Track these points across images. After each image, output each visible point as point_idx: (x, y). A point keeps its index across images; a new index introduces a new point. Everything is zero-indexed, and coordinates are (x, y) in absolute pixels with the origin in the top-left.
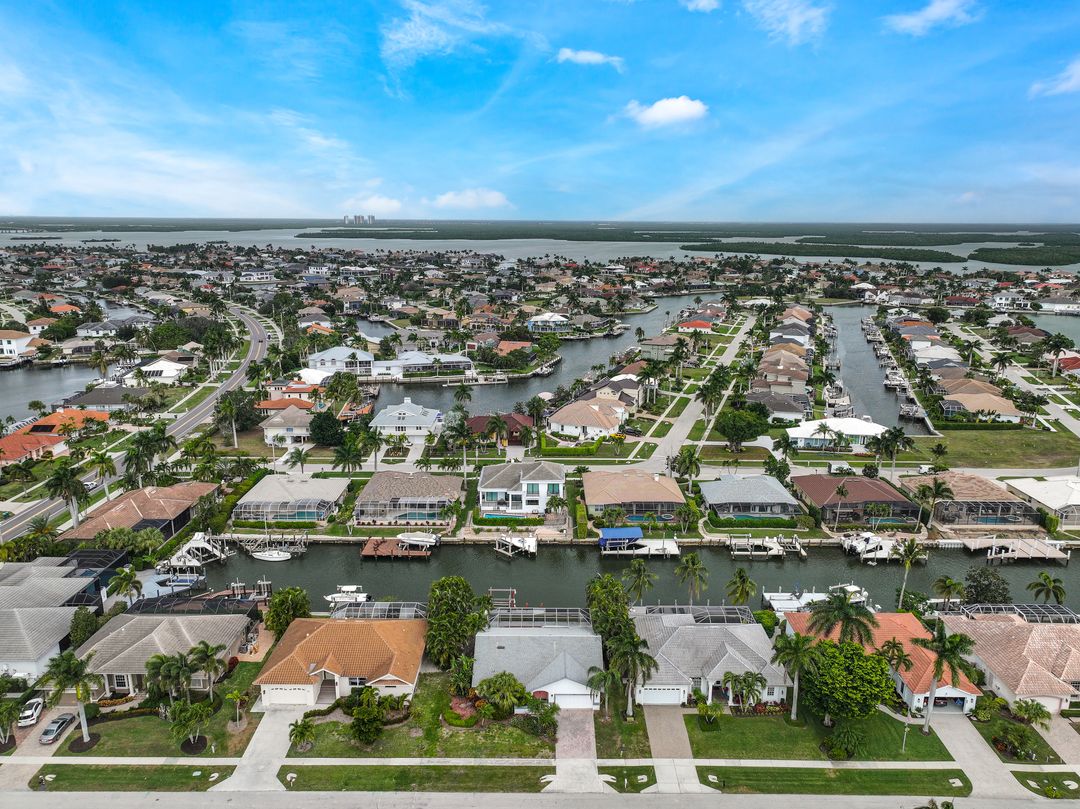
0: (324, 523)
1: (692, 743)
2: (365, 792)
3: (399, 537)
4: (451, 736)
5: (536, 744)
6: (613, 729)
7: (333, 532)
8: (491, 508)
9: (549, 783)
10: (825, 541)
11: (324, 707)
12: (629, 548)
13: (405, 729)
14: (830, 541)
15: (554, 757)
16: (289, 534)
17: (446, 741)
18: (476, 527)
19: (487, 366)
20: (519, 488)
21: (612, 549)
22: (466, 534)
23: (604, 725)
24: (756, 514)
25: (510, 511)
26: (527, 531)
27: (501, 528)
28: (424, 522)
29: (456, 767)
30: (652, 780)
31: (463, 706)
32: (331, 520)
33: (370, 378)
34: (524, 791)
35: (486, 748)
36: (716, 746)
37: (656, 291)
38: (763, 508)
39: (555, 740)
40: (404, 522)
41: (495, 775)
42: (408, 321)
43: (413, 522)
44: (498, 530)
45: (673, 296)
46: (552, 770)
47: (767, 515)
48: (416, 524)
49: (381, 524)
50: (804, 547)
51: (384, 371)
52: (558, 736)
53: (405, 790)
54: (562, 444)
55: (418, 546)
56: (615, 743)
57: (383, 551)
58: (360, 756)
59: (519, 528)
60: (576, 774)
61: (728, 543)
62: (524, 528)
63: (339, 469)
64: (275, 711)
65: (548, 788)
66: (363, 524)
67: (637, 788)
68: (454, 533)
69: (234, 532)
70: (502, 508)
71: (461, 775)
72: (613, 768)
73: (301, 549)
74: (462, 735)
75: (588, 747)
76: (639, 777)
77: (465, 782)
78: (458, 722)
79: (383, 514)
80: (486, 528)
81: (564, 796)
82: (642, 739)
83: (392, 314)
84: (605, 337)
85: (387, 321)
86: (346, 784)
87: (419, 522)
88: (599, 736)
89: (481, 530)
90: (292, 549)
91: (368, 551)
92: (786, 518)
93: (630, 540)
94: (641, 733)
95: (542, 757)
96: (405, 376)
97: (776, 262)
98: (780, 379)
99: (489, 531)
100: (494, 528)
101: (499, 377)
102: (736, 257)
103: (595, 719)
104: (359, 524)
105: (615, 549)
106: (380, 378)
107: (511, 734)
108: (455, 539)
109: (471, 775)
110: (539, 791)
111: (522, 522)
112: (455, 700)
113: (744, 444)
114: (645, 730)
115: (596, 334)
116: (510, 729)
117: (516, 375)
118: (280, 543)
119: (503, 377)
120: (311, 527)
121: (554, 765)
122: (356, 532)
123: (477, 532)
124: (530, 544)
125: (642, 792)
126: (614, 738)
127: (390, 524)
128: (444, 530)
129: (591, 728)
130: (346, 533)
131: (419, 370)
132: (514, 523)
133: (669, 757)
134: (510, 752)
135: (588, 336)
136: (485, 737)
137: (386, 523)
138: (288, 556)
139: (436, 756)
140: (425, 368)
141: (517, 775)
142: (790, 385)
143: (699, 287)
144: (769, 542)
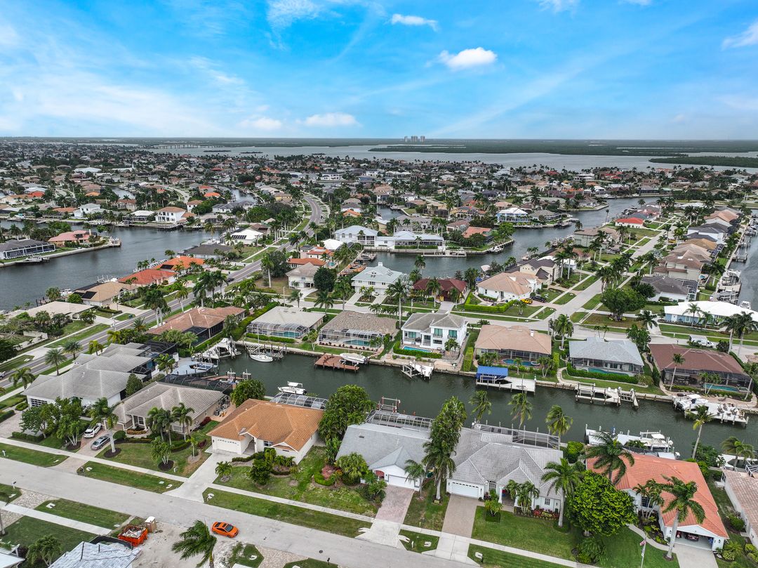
0: (300, 341)
1: (474, 527)
2: (247, 514)
3: (341, 355)
4: (314, 490)
5: (366, 505)
6: (422, 506)
7: (303, 347)
8: (410, 343)
9: (363, 533)
10: (659, 397)
11: (245, 456)
12: (497, 382)
13: (288, 480)
14: (663, 397)
15: (374, 517)
16: (277, 345)
17: (310, 492)
18: (395, 354)
19: (455, 243)
20: (429, 331)
21: (484, 381)
22: (388, 359)
23: (417, 502)
24: (608, 369)
25: (422, 346)
26: (428, 361)
27: (411, 357)
28: (362, 347)
29: (309, 510)
30: (434, 547)
31: (330, 471)
32: (305, 339)
33: (373, 248)
34: (344, 535)
35: (332, 501)
36: (489, 533)
37: (611, 194)
38: (614, 365)
39: (380, 506)
40: (348, 346)
41: (331, 521)
42: (414, 210)
43: (354, 346)
44: (409, 359)
45: (625, 198)
46: (369, 525)
47: (617, 371)
48: (356, 348)
49: (334, 346)
50: (637, 399)
51: (383, 243)
52: (383, 503)
53: (271, 518)
54: (483, 303)
55: (351, 362)
56: (420, 515)
57: (329, 364)
58: (254, 491)
59: (424, 358)
60: (384, 531)
61: (576, 388)
62: (427, 359)
63: (318, 306)
64: (218, 454)
65: (361, 536)
66: (323, 344)
67: (420, 549)
68: (379, 357)
69: (246, 340)
70: (417, 344)
71: (310, 516)
72: (411, 532)
73: (280, 356)
74: (321, 490)
75: (400, 515)
76: (426, 543)
77: (310, 521)
78: (321, 481)
79: (336, 339)
80: (401, 356)
81: (368, 544)
82: (440, 517)
83: (406, 204)
84: (555, 227)
85: (402, 209)
86: (239, 507)
87: (359, 347)
88: (410, 509)
89: (398, 357)
90: (275, 355)
91: (320, 362)
92: (631, 375)
93: (498, 377)
94: (441, 513)
95: (366, 515)
96: (396, 248)
97: (728, 173)
98: (678, 267)
99: (403, 358)
100: (406, 356)
101: (460, 252)
102: (692, 168)
103: (414, 497)
104: (320, 343)
105: (486, 382)
106: (379, 248)
107: (352, 496)
108: (379, 361)
109: (316, 517)
110: (354, 537)
111: (426, 355)
112: (326, 467)
113: (624, 315)
114: (444, 512)
115: (548, 225)
116: (353, 492)
117: (474, 252)
118: (269, 350)
119: (463, 252)
120: (291, 342)
121: (372, 522)
122: (317, 349)
123: (395, 358)
124: (427, 371)
125: (424, 553)
126: (420, 512)
127: (340, 346)
128: (373, 354)
129: (407, 503)
130: (311, 349)
131: (406, 244)
132: (421, 355)
133: (454, 534)
134: (346, 508)
135: (541, 226)
136: (335, 495)
137: (337, 345)
138: (270, 359)
139: (299, 501)
140: (410, 243)
141: (345, 523)
142: (685, 272)
143: (649, 191)
144: (609, 391)
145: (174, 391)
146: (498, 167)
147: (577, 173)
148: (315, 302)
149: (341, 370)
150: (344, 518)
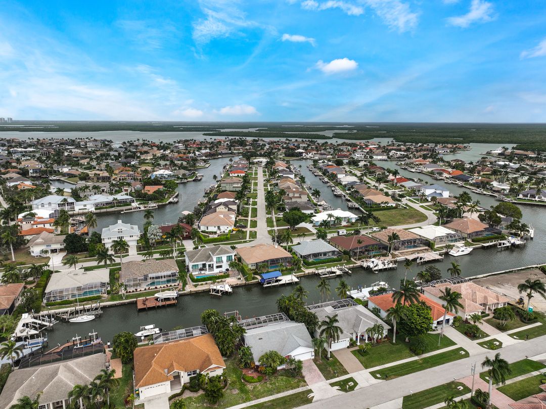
0: (106, 295)
1: (362, 363)
3: (156, 295)
4: (254, 388)
5: (296, 381)
6: (325, 365)
7: (113, 299)
8: (197, 273)
9: (313, 397)
10: (355, 265)
11: (178, 391)
12: (275, 282)
13: (228, 391)
14: (357, 265)
15: (307, 385)
17: (253, 391)
18: (194, 284)
19: (141, 200)
20: (212, 260)
21: (268, 284)
22: (190, 288)
23: (320, 365)
24: (322, 257)
25: (208, 273)
26: (221, 281)
27: (208, 282)
28: (165, 285)
29: (265, 402)
30: (356, 384)
31: (250, 372)
32: (109, 293)
33: (75, 212)
34: (305, 404)
35: (274, 389)
36: (372, 362)
37: (206, 157)
38: (325, 254)
39: (303, 377)
40: (154, 287)
41: (286, 401)
42: (77, 179)
43: (158, 287)
44: (206, 284)
46: (310, 391)
47: (327, 257)
48: (161, 287)
49: (141, 291)
50: (349, 269)
51: (82, 207)
52: (304, 375)
54: (211, 236)
55: (169, 298)
56: (330, 371)
57: (150, 304)
59: (217, 281)
60: (322, 390)
61: (317, 272)
62: (220, 280)
63: (103, 263)
65: (314, 400)
66: (130, 292)
67: (352, 388)
68: (184, 289)
69: (50, 309)
70: (203, 272)
71: (270, 405)
72: (336, 382)
73: (100, 312)
74: (259, 386)
75: (319, 376)
76: (350, 384)
77: (274, 408)
79: (140, 285)
80: (200, 283)
81: (323, 402)
82: (340, 366)
83: (64, 175)
84: (194, 180)
85: (62, 179)
87: (162, 286)
88: (321, 370)
89: (198, 285)
90: (93, 313)
91: (140, 306)
92: (335, 257)
93: (276, 278)
94: (338, 364)
95: (302, 387)
96: (96, 209)
97: (254, 140)
98: (296, 195)
99: (202, 285)
100: (204, 283)
101: (152, 205)
102: (235, 138)
103: (315, 363)
104: (127, 292)
105: (270, 283)
106: (81, 211)
107: (282, 379)
108: (185, 292)
109: (275, 404)
110: (311, 402)
111: (219, 278)
114: (339, 362)
115: (189, 180)
116: (280, 377)
117: (160, 204)
119: (154, 205)
120: (99, 298)
121: (309, 388)
123: (196, 286)
124: (228, 289)
125: (355, 389)
126: (328, 369)
127: (145, 289)
128: (178, 287)
129: (315, 367)
130: (121, 298)
131: (104, 205)
132: (213, 279)
133: (356, 371)
134: (287, 388)
135: (186, 181)
136: (271, 384)
137: (143, 289)
138: (93, 317)
139: (252, 400)
140: (107, 204)
141: (296, 398)
142: (300, 197)
143: (226, 154)
144: (334, 269)
145: (66, 367)
146: (108, 141)
147: (172, 144)
148: (96, 260)
149: (163, 306)
150: (292, 395)
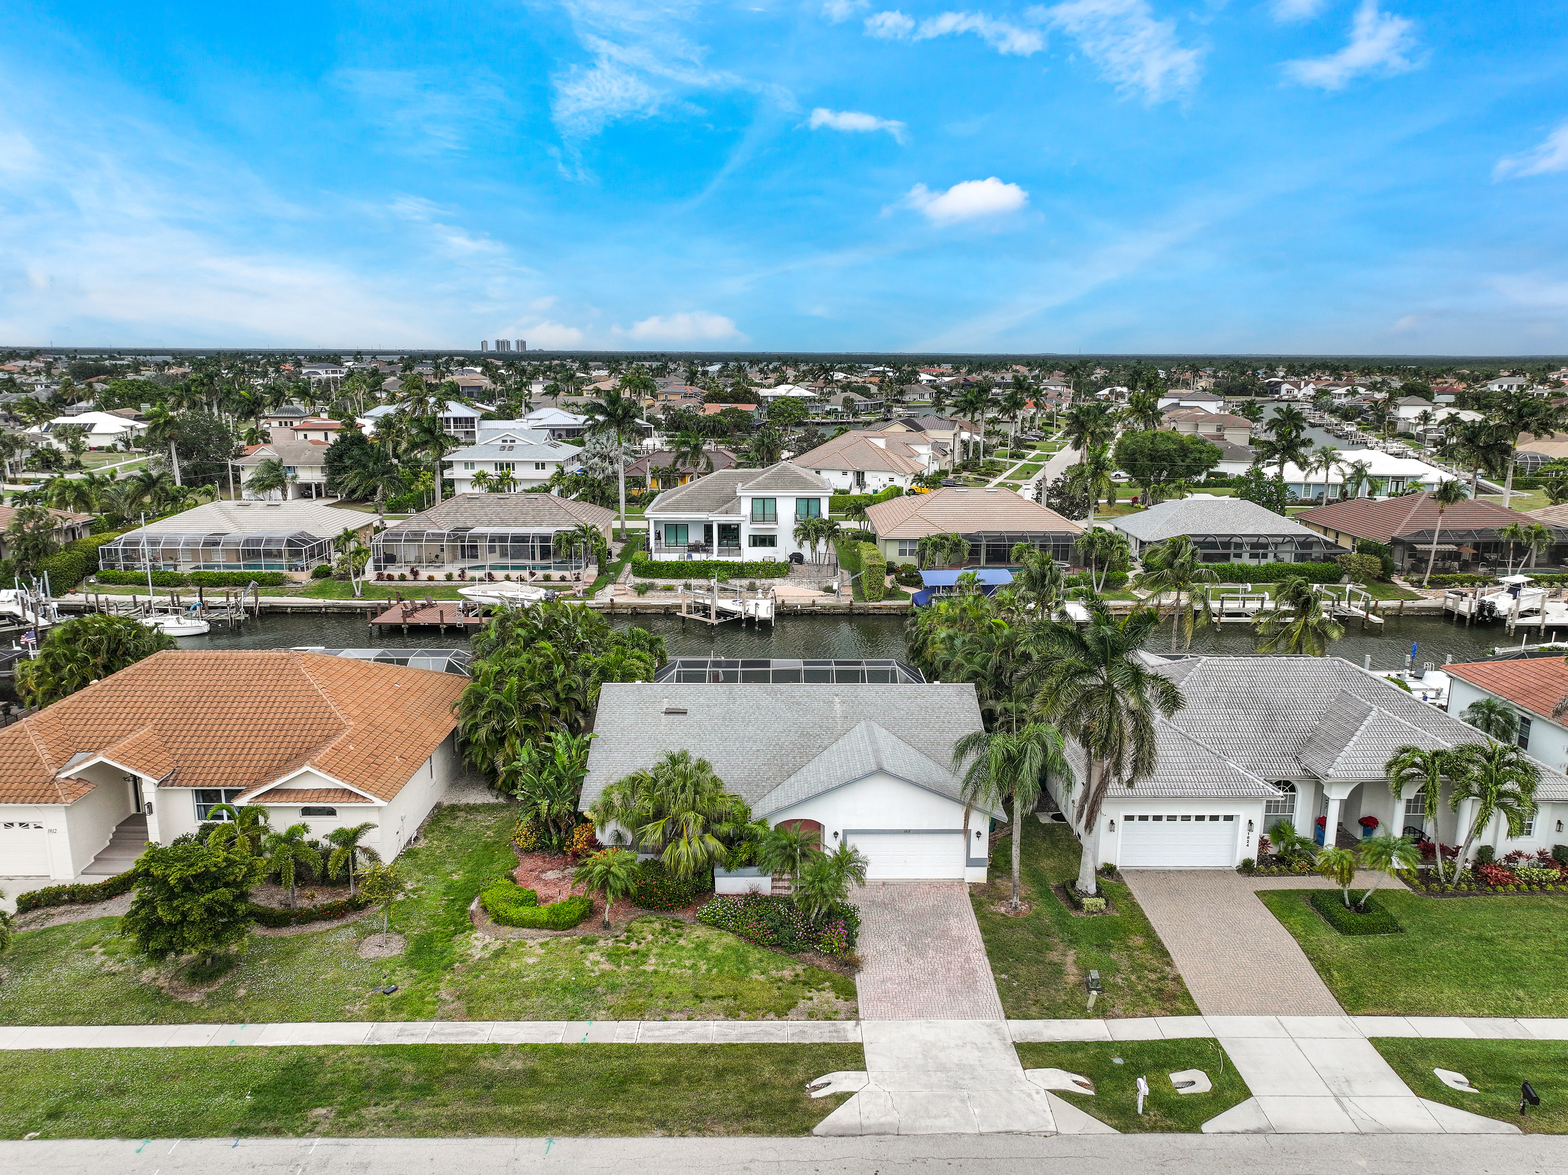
0: (303, 577)
1: (1322, 969)
4: (497, 954)
5: (787, 974)
6: (1042, 933)
7: (320, 592)
9: (841, 1098)
11: (97, 877)
13: (346, 937)
14: (1420, 603)
15: (854, 1015)
16: (220, 594)
17: (478, 968)
18: (639, 581)
20: (736, 510)
22: (618, 595)
23: (1007, 923)
25: (713, 558)
26: (752, 588)
27: (693, 582)
29: (496, 1050)
30: (1232, 1088)
32: (321, 573)
34: (747, 1131)
35: (613, 988)
39: (853, 965)
41: (637, 1075)
46: (849, 1056)
49: (431, 579)
52: (858, 953)
53: (277, 1132)
56: (1058, 970)
57: (423, 618)
58: (155, 1019)
59: (735, 582)
60: (942, 1068)
62: (745, 582)
65: (841, 1116)
66: (390, 578)
68: (590, 593)
70: (698, 556)
71: (513, 1075)
72: (1081, 1046)
73: (235, 616)
75: (969, 981)
76: (1177, 1077)
77: (517, 1099)
78: (526, 912)
79: (435, 561)
80: (660, 582)
82: (1148, 958)
88: (999, 951)
89: (651, 587)
90: (214, 615)
91: (388, 619)
94: (1138, 941)
95: (811, 1016)
99: (669, 589)
100: (679, 581)
103: (978, 907)
104: (380, 577)
107: (702, 947)
108: (592, 604)
109: (549, 1077)
110: (806, 1130)
112: (528, 863)
114: (1149, 933)
116: (701, 932)
120: (276, 582)
121: (852, 1038)
122: (368, 591)
123: (641, 590)
124: (763, 609)
126: (1054, 956)
127: (450, 579)
128: (571, 588)
129: (967, 930)
130: (348, 593)
133: (1262, 1011)
134: (697, 1001)
136: (613, 956)
139: (431, 1017)
141: (719, 1073)
150: (704, 1050)
